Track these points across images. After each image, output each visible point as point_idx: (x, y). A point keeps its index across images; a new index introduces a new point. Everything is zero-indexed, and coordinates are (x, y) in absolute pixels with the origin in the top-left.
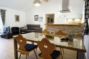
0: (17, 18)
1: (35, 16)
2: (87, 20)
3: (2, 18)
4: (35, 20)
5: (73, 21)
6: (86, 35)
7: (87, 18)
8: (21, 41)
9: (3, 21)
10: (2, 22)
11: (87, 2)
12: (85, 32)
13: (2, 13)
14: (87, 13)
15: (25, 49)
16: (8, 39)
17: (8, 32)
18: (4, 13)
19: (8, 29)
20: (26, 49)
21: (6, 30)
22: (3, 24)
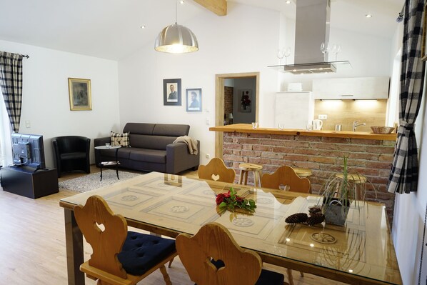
0: (81, 93)
1: (166, 82)
2: (411, 121)
3: (7, 94)
4: (166, 103)
5: (348, 108)
6: (407, 192)
7: (408, 116)
8: (102, 227)
9: (9, 109)
10: (6, 113)
11: (410, 40)
12: (400, 181)
13: (9, 69)
14: (410, 91)
15: (119, 265)
16: (36, 197)
17: (37, 163)
18: (15, 70)
19: (37, 148)
20: (124, 267)
21: (24, 152)
22: (12, 123)
